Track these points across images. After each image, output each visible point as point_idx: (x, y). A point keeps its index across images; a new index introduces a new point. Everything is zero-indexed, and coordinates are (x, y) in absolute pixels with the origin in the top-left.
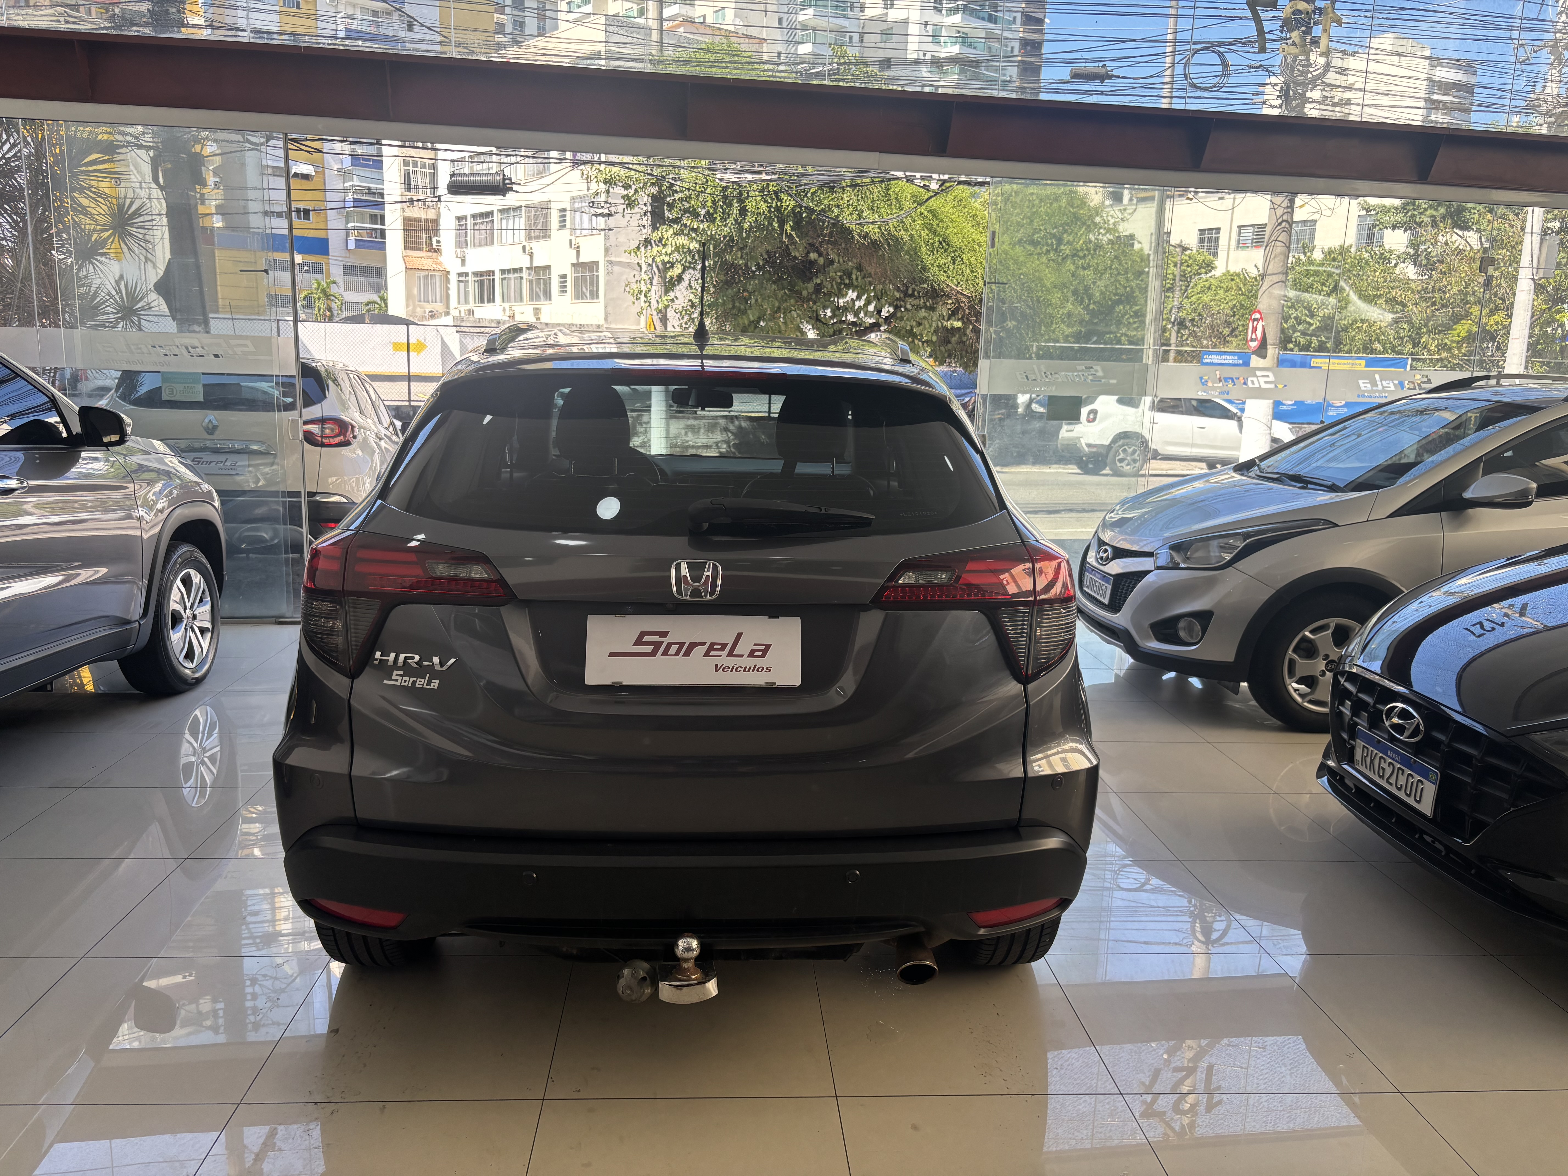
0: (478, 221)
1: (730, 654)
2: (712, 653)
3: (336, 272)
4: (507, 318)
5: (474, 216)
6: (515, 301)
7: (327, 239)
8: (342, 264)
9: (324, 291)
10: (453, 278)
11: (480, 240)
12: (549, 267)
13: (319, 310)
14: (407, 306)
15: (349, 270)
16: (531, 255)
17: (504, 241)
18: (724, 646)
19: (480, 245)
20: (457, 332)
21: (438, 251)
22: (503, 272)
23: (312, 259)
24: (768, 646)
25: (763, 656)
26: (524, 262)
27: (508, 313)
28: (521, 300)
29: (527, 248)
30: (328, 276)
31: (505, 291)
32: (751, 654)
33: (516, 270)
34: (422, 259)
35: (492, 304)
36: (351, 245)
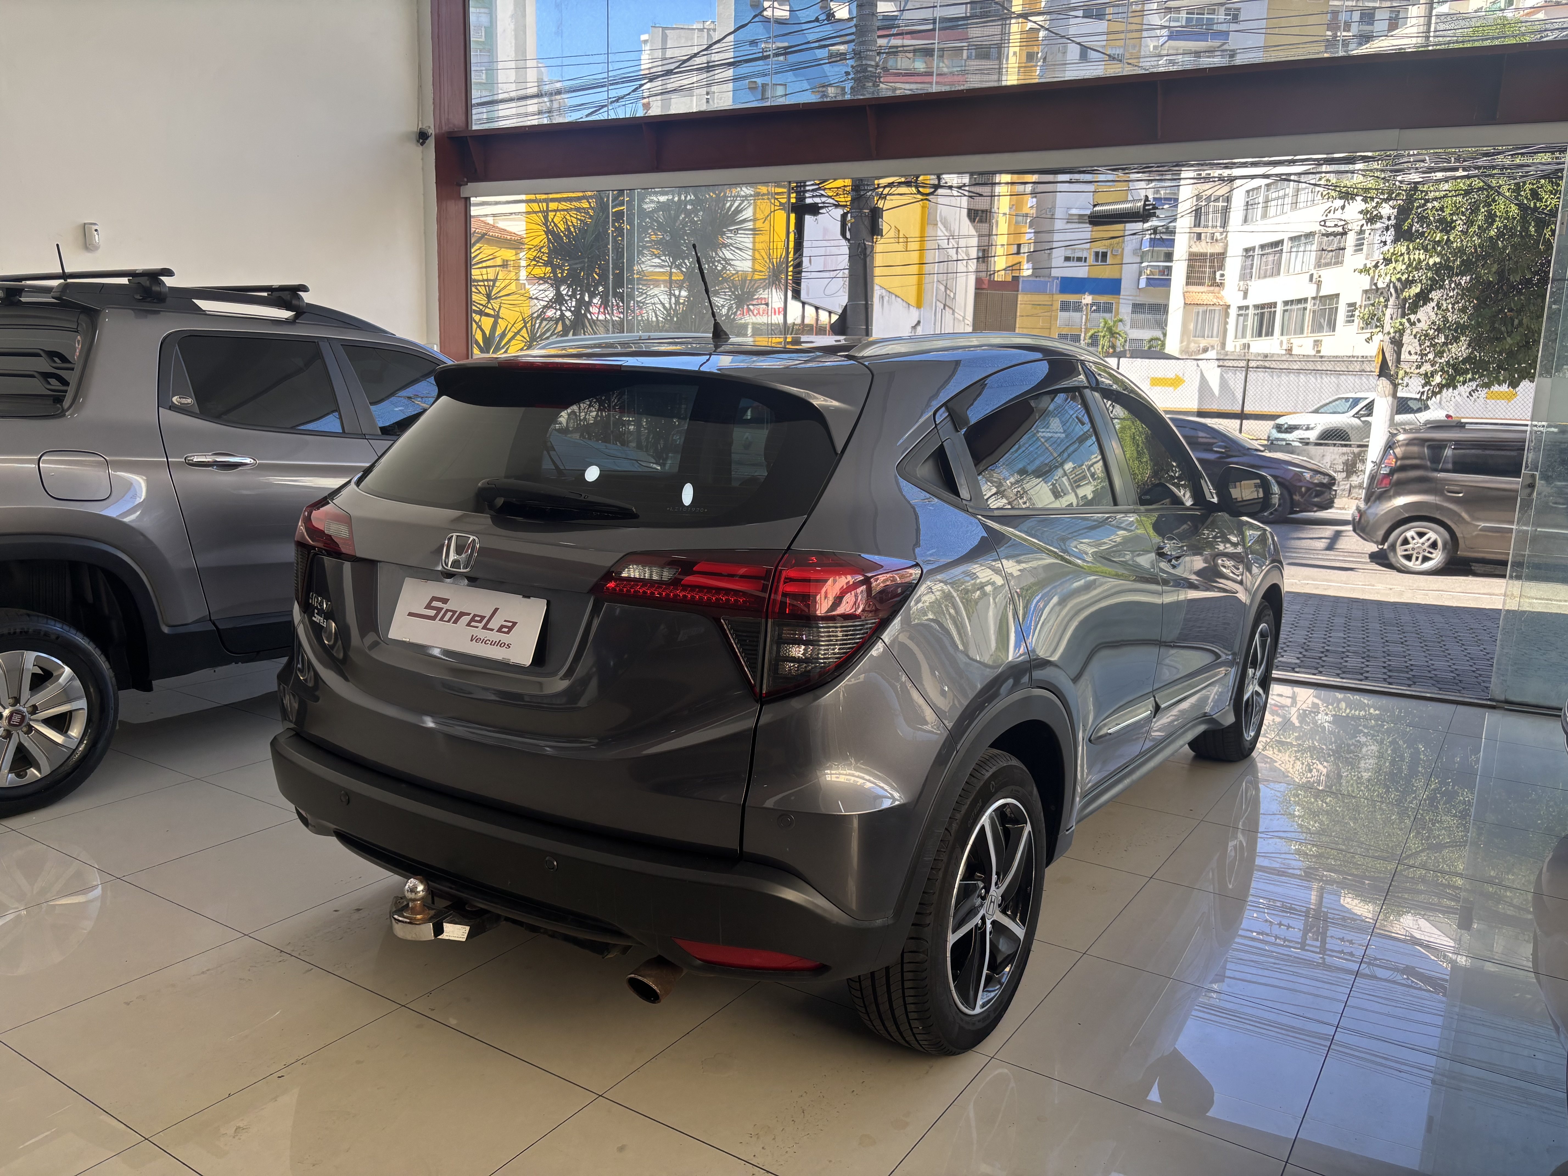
0: (1267, 251)
1: (485, 628)
2: (473, 624)
3: (1125, 310)
4: (1284, 352)
5: (1262, 247)
6: (1295, 334)
7: (1120, 280)
8: (1131, 302)
9: (1110, 330)
10: (1233, 312)
11: (1266, 270)
12: (1337, 295)
13: (1103, 348)
14: (1182, 342)
15: (1137, 308)
16: (1319, 284)
17: (1291, 270)
18: (483, 618)
19: (1265, 277)
20: (1219, 366)
21: (1221, 285)
22: (1286, 303)
23: (1103, 299)
24: (514, 624)
25: (508, 633)
26: (1309, 291)
27: (1285, 346)
28: (1302, 332)
29: (1315, 276)
30: (1117, 314)
31: (1286, 323)
32: (499, 630)
33: (1299, 301)
34: (1203, 294)
35: (1269, 338)
36: (1143, 284)
